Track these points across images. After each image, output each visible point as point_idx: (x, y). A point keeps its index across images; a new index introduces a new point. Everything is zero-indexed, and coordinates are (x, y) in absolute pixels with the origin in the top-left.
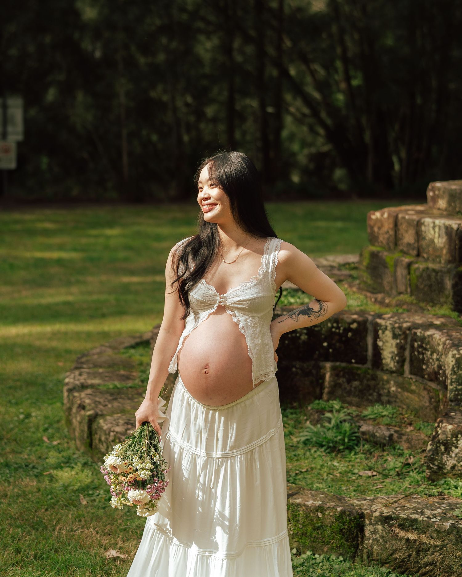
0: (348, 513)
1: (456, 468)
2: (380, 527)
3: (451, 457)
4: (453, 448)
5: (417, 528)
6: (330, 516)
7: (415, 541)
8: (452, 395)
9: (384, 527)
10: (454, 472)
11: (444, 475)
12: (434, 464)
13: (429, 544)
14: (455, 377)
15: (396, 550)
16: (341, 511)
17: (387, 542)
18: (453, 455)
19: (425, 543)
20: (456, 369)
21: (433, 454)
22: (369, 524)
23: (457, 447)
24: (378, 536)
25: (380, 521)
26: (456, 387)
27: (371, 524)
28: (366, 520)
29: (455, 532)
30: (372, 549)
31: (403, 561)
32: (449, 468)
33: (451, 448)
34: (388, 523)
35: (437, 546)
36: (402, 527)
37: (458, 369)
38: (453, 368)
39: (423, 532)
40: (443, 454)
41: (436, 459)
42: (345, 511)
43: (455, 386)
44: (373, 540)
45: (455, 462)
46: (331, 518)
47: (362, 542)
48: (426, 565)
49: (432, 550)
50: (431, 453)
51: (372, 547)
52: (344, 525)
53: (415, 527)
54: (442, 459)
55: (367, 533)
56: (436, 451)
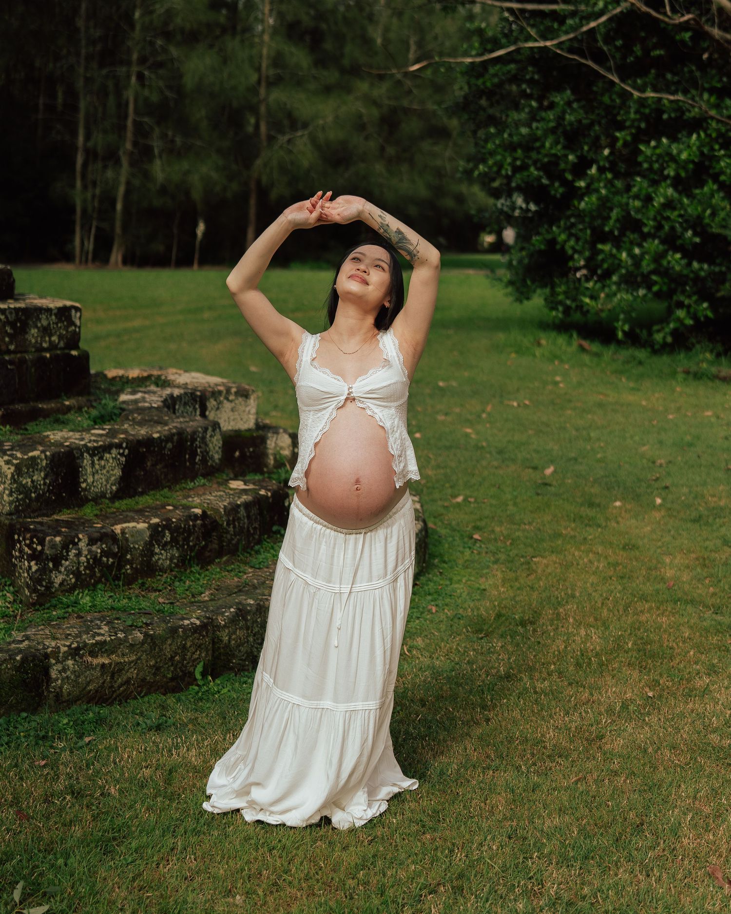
0: (30, 659)
1: (65, 583)
2: (70, 662)
3: (60, 572)
4: (63, 562)
5: (106, 650)
6: (9, 669)
7: (110, 664)
8: (13, 507)
9: (75, 660)
10: (63, 588)
11: (52, 595)
12: (42, 586)
13: (125, 662)
14: (15, 485)
15: (89, 682)
16: (22, 658)
17: (79, 676)
18: (63, 570)
19: (121, 662)
20: (16, 477)
21: (40, 575)
22: (56, 663)
23: (66, 560)
24: (68, 673)
25: (71, 654)
26: (17, 498)
27: (58, 662)
28: (51, 660)
29: (149, 640)
30: (61, 691)
31: (97, 691)
32: (57, 586)
33: (61, 562)
34: (78, 654)
35: (132, 662)
36: (93, 654)
37: (18, 477)
38: (13, 475)
39: (112, 653)
40: (51, 571)
41: (44, 580)
42: (27, 658)
43: (15, 496)
44: (63, 680)
45: (64, 577)
46: (10, 671)
47: (48, 686)
48: (119, 687)
49: (126, 668)
50: (38, 573)
51: (61, 688)
52: (27, 673)
53: (103, 650)
54: (50, 577)
55: (54, 674)
56: (43, 571)
